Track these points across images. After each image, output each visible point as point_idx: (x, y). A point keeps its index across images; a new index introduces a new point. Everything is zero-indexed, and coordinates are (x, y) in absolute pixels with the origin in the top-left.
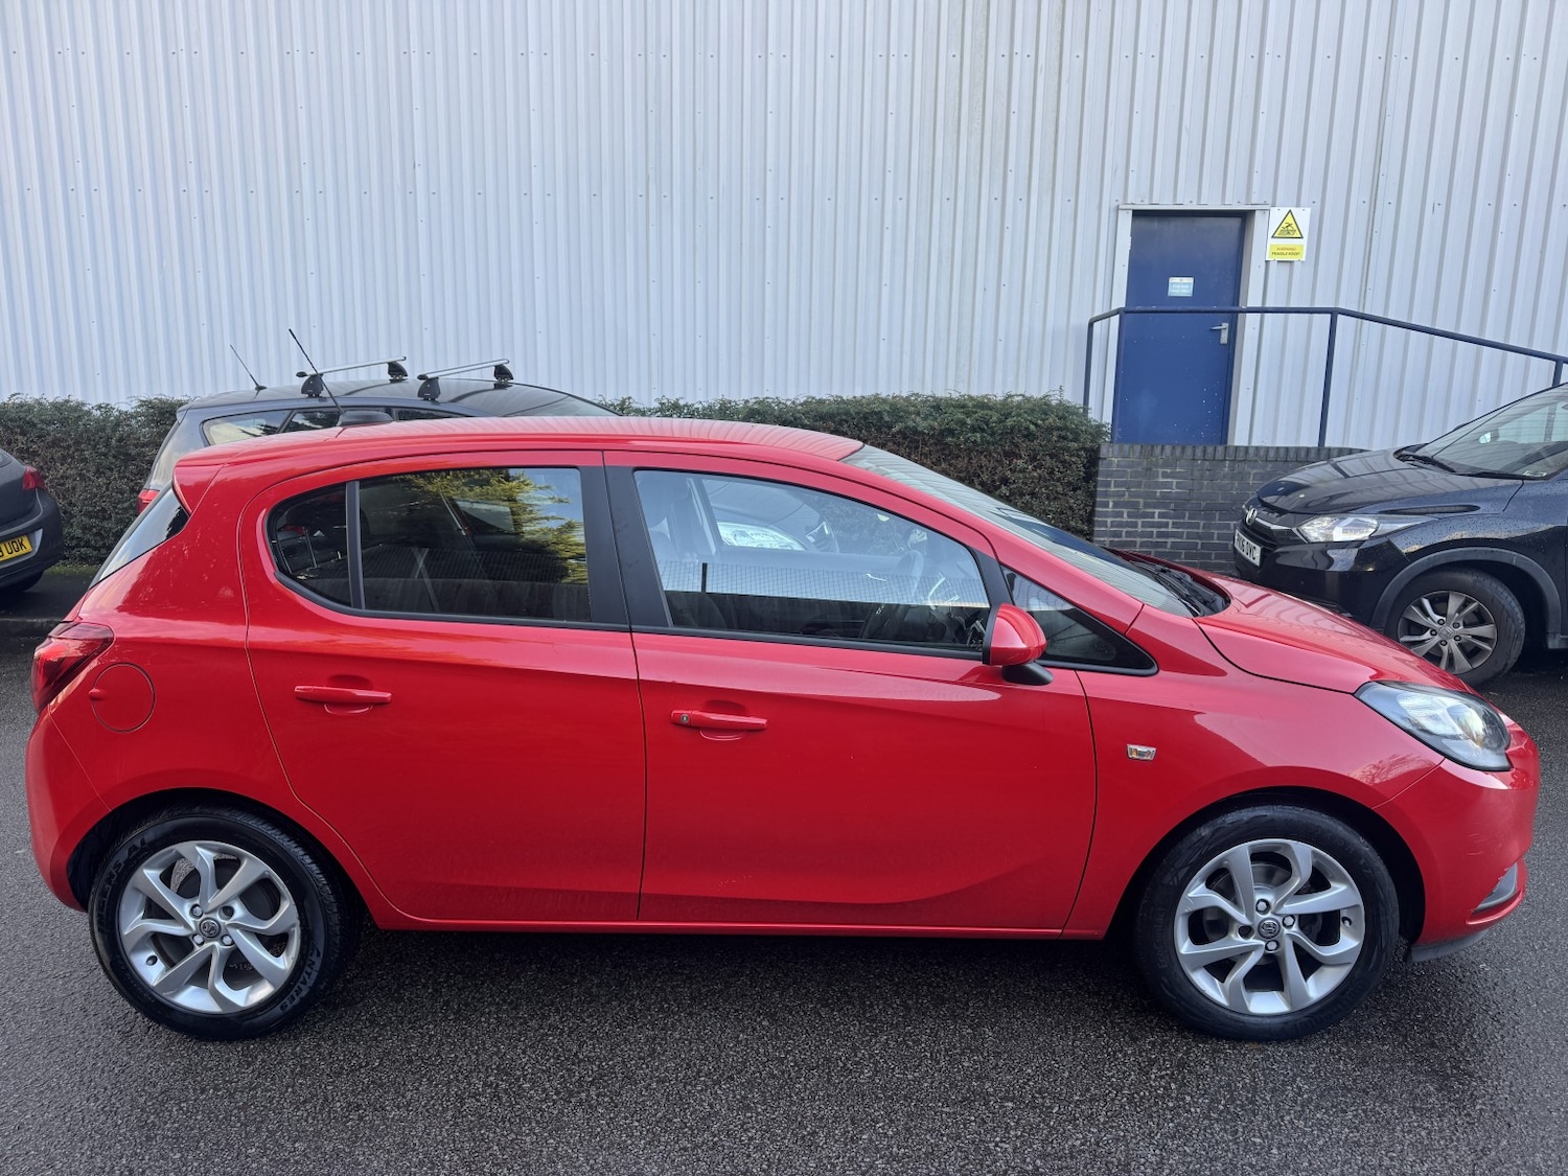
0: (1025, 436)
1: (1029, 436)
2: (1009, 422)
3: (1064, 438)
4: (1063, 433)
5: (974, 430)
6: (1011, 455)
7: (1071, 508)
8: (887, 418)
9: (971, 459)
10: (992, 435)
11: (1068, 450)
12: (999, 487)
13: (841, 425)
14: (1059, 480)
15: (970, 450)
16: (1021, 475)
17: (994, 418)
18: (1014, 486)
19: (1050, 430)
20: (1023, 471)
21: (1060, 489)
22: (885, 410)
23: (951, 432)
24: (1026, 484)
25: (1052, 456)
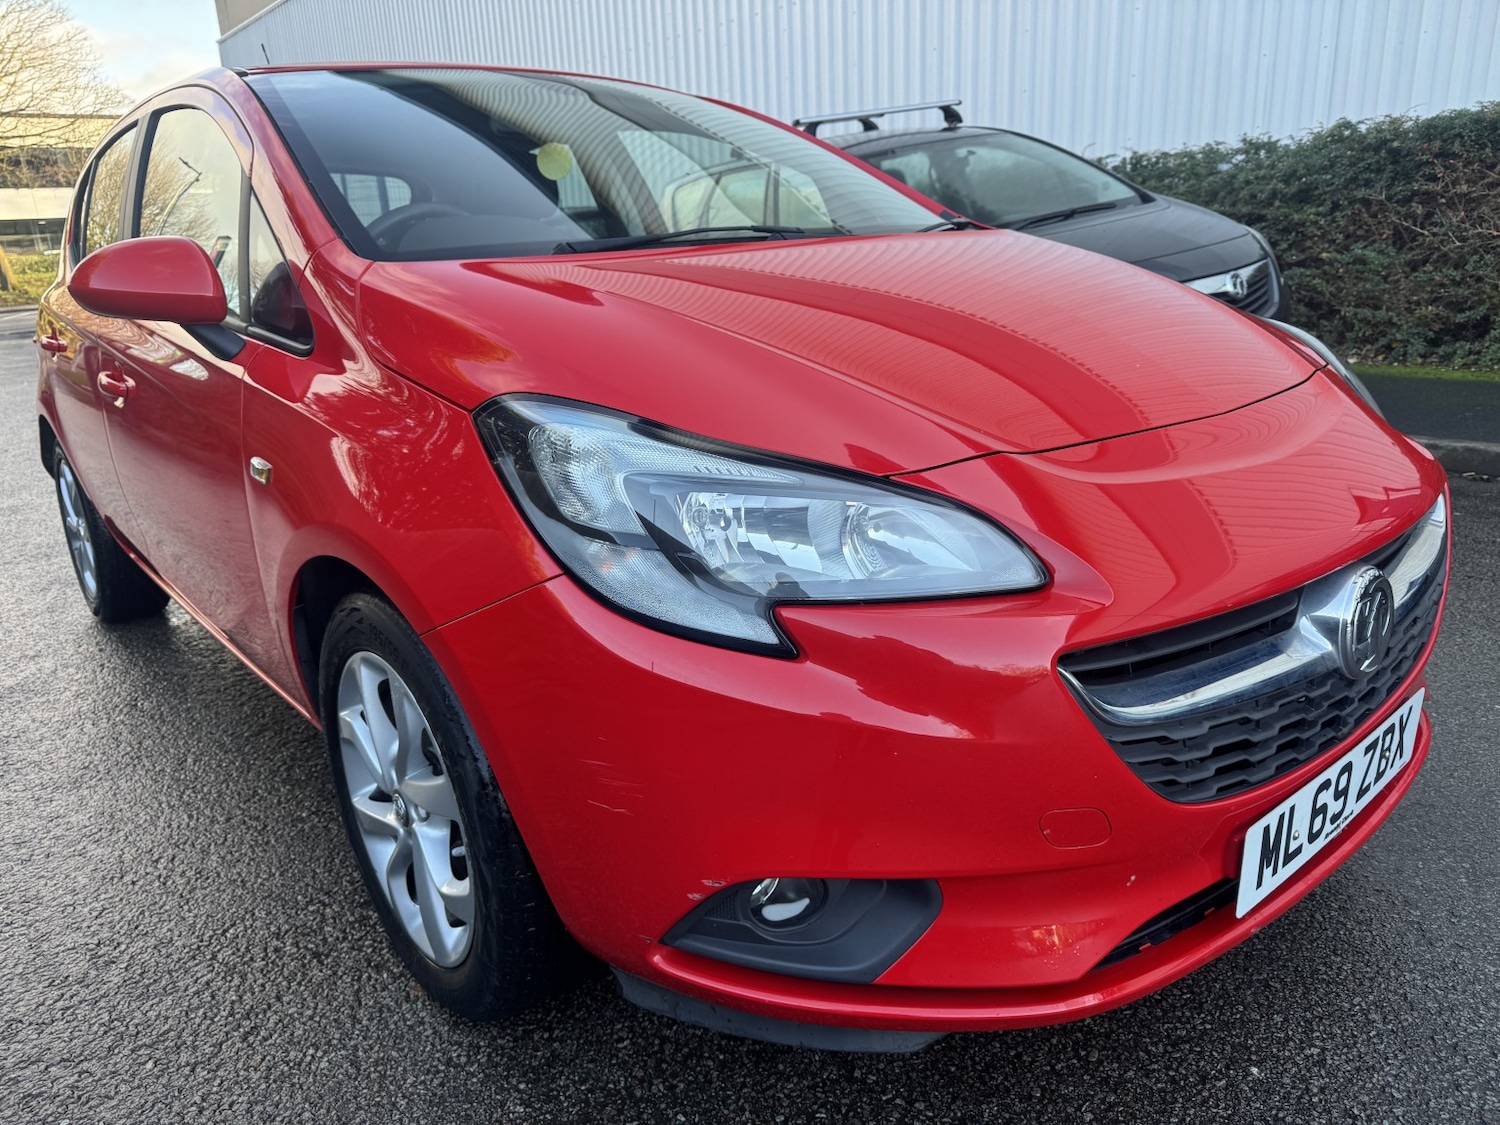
13: (1453, 143)
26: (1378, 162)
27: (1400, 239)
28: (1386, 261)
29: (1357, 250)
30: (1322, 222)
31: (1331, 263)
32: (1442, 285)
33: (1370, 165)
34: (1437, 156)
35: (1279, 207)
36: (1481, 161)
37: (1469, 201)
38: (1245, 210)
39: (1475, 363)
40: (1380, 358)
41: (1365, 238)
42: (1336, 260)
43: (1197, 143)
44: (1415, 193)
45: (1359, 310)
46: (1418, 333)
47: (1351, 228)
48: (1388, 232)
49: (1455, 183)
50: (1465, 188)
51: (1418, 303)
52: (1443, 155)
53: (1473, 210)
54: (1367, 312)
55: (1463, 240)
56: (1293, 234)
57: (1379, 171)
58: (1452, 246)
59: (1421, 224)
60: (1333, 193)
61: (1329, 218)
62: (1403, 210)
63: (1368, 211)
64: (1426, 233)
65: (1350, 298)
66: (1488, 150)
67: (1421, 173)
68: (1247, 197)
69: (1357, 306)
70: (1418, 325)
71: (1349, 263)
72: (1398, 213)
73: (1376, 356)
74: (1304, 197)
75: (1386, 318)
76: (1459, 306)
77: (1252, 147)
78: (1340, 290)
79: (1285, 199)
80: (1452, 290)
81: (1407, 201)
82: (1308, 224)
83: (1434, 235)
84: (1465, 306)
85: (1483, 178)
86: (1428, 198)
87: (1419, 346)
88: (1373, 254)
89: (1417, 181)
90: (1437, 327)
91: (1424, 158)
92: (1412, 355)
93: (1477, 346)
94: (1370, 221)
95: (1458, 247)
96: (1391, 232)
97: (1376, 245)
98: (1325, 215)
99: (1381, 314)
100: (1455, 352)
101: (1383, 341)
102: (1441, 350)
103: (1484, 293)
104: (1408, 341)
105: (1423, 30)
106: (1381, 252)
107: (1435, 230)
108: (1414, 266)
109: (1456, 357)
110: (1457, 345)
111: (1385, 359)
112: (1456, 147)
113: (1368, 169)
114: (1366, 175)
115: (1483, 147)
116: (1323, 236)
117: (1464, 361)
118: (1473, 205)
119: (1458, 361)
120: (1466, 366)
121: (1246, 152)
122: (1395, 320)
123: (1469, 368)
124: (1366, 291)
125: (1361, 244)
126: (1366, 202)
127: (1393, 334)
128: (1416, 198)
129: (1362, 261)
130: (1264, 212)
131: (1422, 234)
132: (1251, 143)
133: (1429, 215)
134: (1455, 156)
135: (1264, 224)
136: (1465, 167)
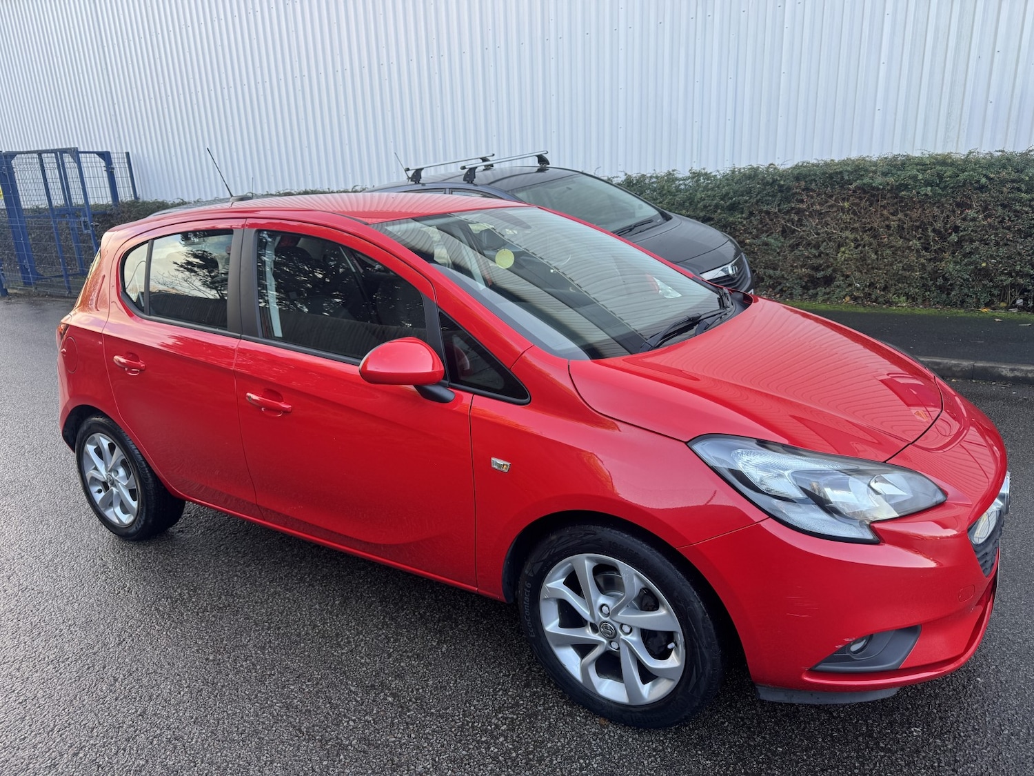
0: (976, 189)
1: (982, 188)
2: (962, 176)
3: (1019, 190)
4: (1016, 185)
5: (928, 183)
6: (963, 206)
7: (1019, 254)
8: (846, 177)
9: (924, 209)
10: (944, 189)
11: (1020, 200)
12: (951, 234)
13: (811, 184)
14: (1009, 228)
15: (922, 203)
16: (971, 224)
17: (948, 174)
18: (964, 233)
19: (1003, 182)
20: (974, 219)
21: (1010, 236)
22: (847, 171)
23: (906, 187)
24: (976, 232)
25: (1004, 206)
26: (773, 191)
27: (785, 232)
28: (780, 245)
29: (764, 237)
30: (745, 223)
31: (750, 245)
32: (808, 257)
33: (769, 193)
34: (803, 190)
35: (720, 214)
36: (825, 193)
37: (820, 214)
38: (702, 214)
39: (828, 299)
40: (778, 296)
41: (767, 232)
42: (753, 244)
43: (662, 171)
44: (792, 209)
45: (767, 270)
46: (798, 283)
47: (760, 226)
48: (779, 229)
49: (812, 204)
50: (818, 207)
51: (796, 267)
52: (807, 189)
53: (822, 219)
54: (771, 272)
55: (818, 234)
56: (729, 228)
57: (774, 196)
58: (813, 237)
59: (796, 225)
60: (749, 207)
61: (748, 220)
62: (787, 217)
63: (769, 217)
64: (800, 230)
65: (761, 264)
66: (829, 189)
67: (795, 198)
68: (702, 207)
69: (765, 268)
70: (797, 279)
71: (760, 245)
72: (784, 219)
73: (775, 295)
74: (733, 208)
75: (781, 275)
76: (816, 269)
77: (696, 176)
78: (755, 259)
79: (723, 209)
80: (814, 261)
81: (788, 212)
82: (737, 223)
83: (804, 231)
84: (820, 269)
85: (827, 203)
86: (799, 212)
87: (799, 290)
88: (773, 241)
89: (793, 202)
90: (806, 279)
91: (798, 190)
92: (796, 295)
93: (828, 290)
94: (770, 222)
95: (815, 238)
96: (781, 229)
97: (774, 235)
98: (745, 219)
99: (778, 273)
100: (817, 294)
101: (779, 288)
102: (811, 292)
103: (829, 262)
104: (793, 287)
105: (780, 115)
106: (776, 239)
107: (804, 229)
108: (793, 247)
109: (818, 296)
110: (818, 289)
111: (781, 296)
112: (813, 186)
113: (768, 195)
114: (768, 198)
115: (826, 187)
116: (745, 230)
117: (823, 298)
118: (822, 216)
119: (820, 299)
120: (825, 301)
121: (693, 178)
122: (786, 276)
123: (826, 302)
124: (770, 260)
125: (765, 235)
126: (768, 213)
127: (785, 284)
128: (793, 212)
129: (766, 244)
130: (713, 216)
131: (798, 231)
132: (694, 173)
133: (800, 220)
134: (813, 191)
135: (712, 222)
136: (817, 196)
